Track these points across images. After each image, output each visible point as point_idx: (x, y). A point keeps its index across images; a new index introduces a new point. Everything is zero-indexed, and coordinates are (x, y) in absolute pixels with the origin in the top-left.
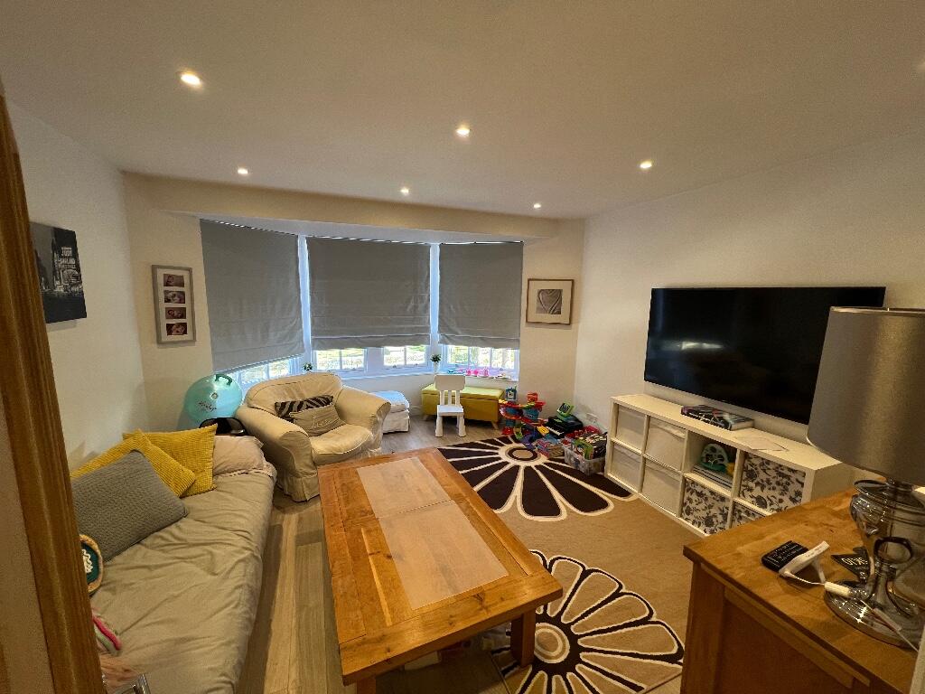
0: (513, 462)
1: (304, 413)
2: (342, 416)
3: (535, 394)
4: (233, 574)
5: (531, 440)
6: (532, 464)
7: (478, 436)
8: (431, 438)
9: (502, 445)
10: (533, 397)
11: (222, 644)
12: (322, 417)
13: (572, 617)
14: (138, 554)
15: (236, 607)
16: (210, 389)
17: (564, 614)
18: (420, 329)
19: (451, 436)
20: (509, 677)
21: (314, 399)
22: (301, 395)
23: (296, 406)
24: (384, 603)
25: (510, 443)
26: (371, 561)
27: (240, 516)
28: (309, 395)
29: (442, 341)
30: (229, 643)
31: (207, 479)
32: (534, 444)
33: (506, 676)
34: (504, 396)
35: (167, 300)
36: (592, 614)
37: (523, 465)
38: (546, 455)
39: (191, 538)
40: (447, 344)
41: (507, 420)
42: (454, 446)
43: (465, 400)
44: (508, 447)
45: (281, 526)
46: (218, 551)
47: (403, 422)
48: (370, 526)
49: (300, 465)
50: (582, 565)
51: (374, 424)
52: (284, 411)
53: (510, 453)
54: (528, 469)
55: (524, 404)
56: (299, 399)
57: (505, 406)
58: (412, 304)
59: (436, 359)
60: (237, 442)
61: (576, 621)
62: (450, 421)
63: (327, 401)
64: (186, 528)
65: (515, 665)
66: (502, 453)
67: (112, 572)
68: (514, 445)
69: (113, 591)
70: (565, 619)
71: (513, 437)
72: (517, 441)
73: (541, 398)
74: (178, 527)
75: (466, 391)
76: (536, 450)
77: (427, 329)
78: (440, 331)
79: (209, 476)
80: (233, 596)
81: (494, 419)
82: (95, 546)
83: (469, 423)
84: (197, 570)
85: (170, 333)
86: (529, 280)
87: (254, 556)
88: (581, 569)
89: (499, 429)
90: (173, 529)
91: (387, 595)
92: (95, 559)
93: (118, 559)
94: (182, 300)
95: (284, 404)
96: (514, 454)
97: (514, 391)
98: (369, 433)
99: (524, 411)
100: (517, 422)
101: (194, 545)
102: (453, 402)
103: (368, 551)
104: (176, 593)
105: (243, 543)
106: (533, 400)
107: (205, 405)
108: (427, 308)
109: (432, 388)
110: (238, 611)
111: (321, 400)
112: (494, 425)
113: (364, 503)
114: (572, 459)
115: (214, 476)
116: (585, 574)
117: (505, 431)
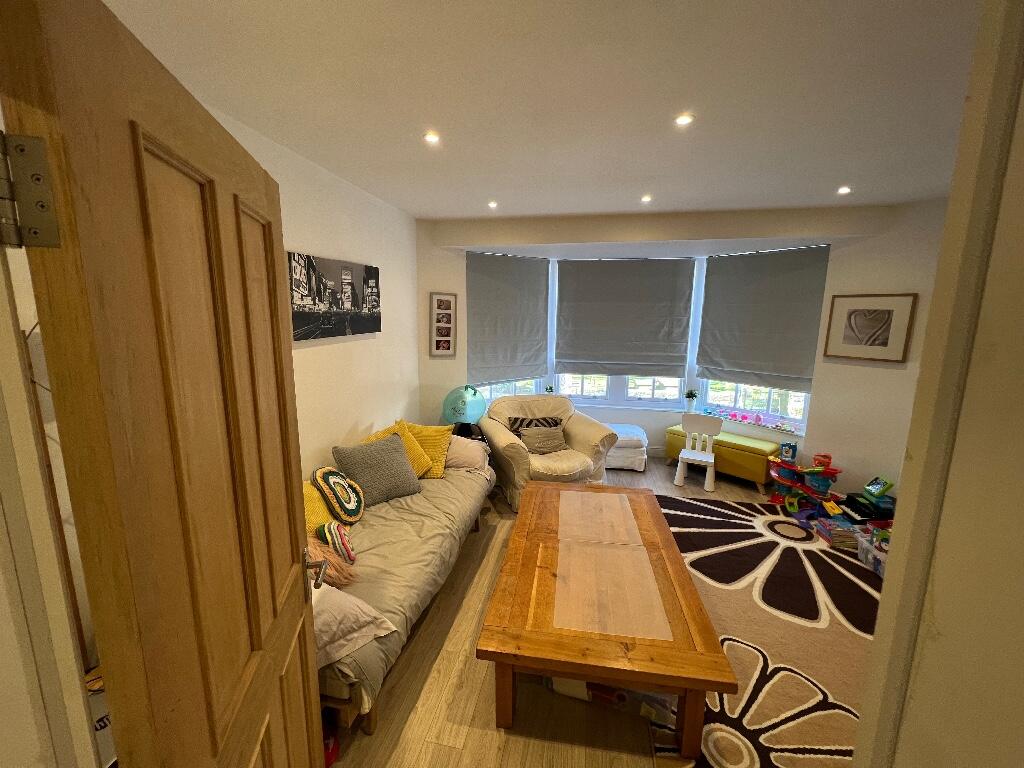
0: (769, 536)
1: (533, 430)
2: (567, 440)
3: (828, 457)
4: (432, 541)
5: (810, 517)
6: (800, 547)
7: (732, 496)
8: (668, 485)
9: (763, 514)
10: (825, 460)
11: (407, 586)
12: (548, 437)
13: (778, 743)
14: (383, 509)
15: (427, 566)
16: (461, 397)
17: (767, 734)
18: (673, 359)
19: (693, 488)
20: (661, 757)
21: (544, 419)
22: (534, 414)
23: (525, 423)
24: (532, 610)
25: (777, 513)
26: (537, 573)
27: (454, 503)
28: (539, 416)
29: (701, 375)
30: (412, 587)
31: (439, 469)
32: (813, 523)
33: (658, 754)
34: (777, 452)
35: (439, 321)
36: (812, 756)
37: (784, 543)
38: (828, 541)
39: (415, 508)
40: (709, 378)
41: (780, 485)
42: (695, 500)
43: (719, 448)
44: (772, 518)
45: (495, 527)
46: (427, 522)
47: (639, 460)
48: (550, 544)
49: (519, 478)
50: (823, 693)
51: (597, 454)
52: (516, 426)
53: (771, 526)
54: (790, 553)
55: (806, 466)
56: (530, 417)
57: (778, 465)
58: (666, 329)
59: (691, 395)
60: (467, 444)
61: (782, 750)
62: (696, 471)
63: (556, 423)
64: (415, 502)
65: (673, 750)
66: (759, 523)
67: (366, 515)
68: (781, 517)
69: (364, 526)
70: (765, 740)
71: (784, 509)
72: (787, 514)
73: (835, 463)
74: (412, 499)
75: (722, 437)
76: (814, 532)
77: (683, 359)
78: (698, 362)
79: (441, 468)
80: (426, 557)
81: (761, 479)
82: (361, 494)
83: (720, 477)
84: (411, 530)
85: (438, 348)
86: (834, 297)
87: (452, 535)
88: (820, 697)
89: (766, 494)
90: (408, 498)
91: (538, 604)
92: (359, 502)
93: (372, 508)
94: (449, 322)
95: (516, 419)
96: (776, 527)
97: (794, 448)
98: (590, 461)
99: (807, 477)
100: (794, 491)
101: (416, 513)
102: (704, 449)
103: (538, 564)
104: (394, 540)
105: (448, 523)
106: (821, 464)
107: (456, 411)
108: (684, 334)
109: (679, 428)
110: (428, 569)
111: (550, 421)
112: (761, 489)
113: (553, 522)
114: (870, 557)
115: (445, 468)
116: (824, 705)
117: (774, 498)
